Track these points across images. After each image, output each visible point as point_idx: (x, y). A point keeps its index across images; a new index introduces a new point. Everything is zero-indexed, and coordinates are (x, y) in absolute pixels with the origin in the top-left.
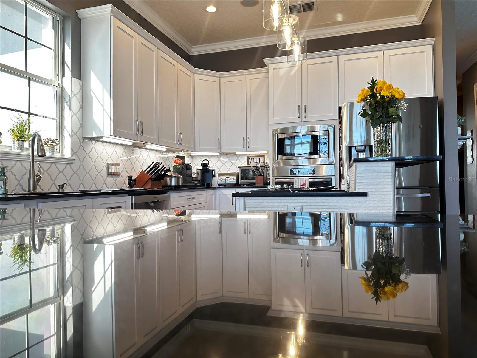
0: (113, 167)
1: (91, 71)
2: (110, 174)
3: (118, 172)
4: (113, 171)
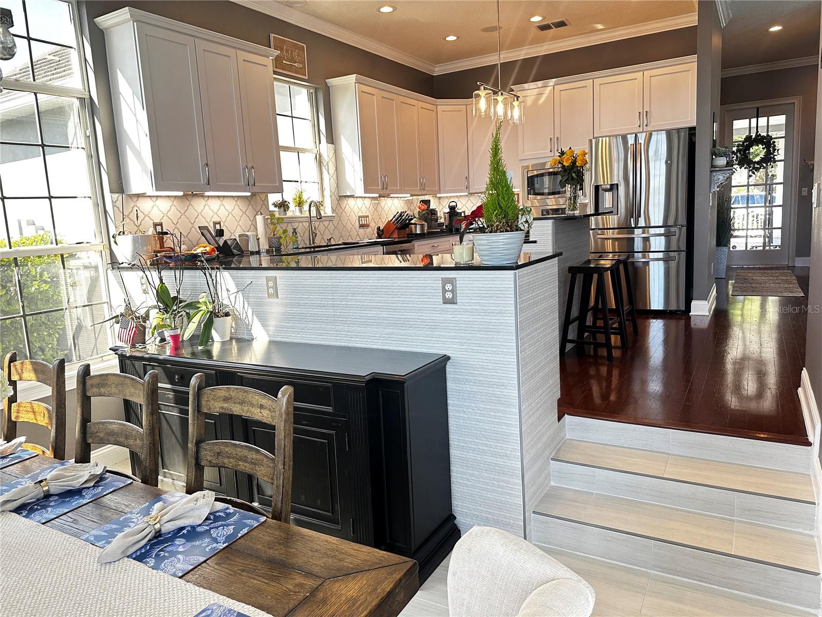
0: (363, 219)
1: (342, 137)
2: (362, 226)
3: (368, 223)
4: (363, 223)
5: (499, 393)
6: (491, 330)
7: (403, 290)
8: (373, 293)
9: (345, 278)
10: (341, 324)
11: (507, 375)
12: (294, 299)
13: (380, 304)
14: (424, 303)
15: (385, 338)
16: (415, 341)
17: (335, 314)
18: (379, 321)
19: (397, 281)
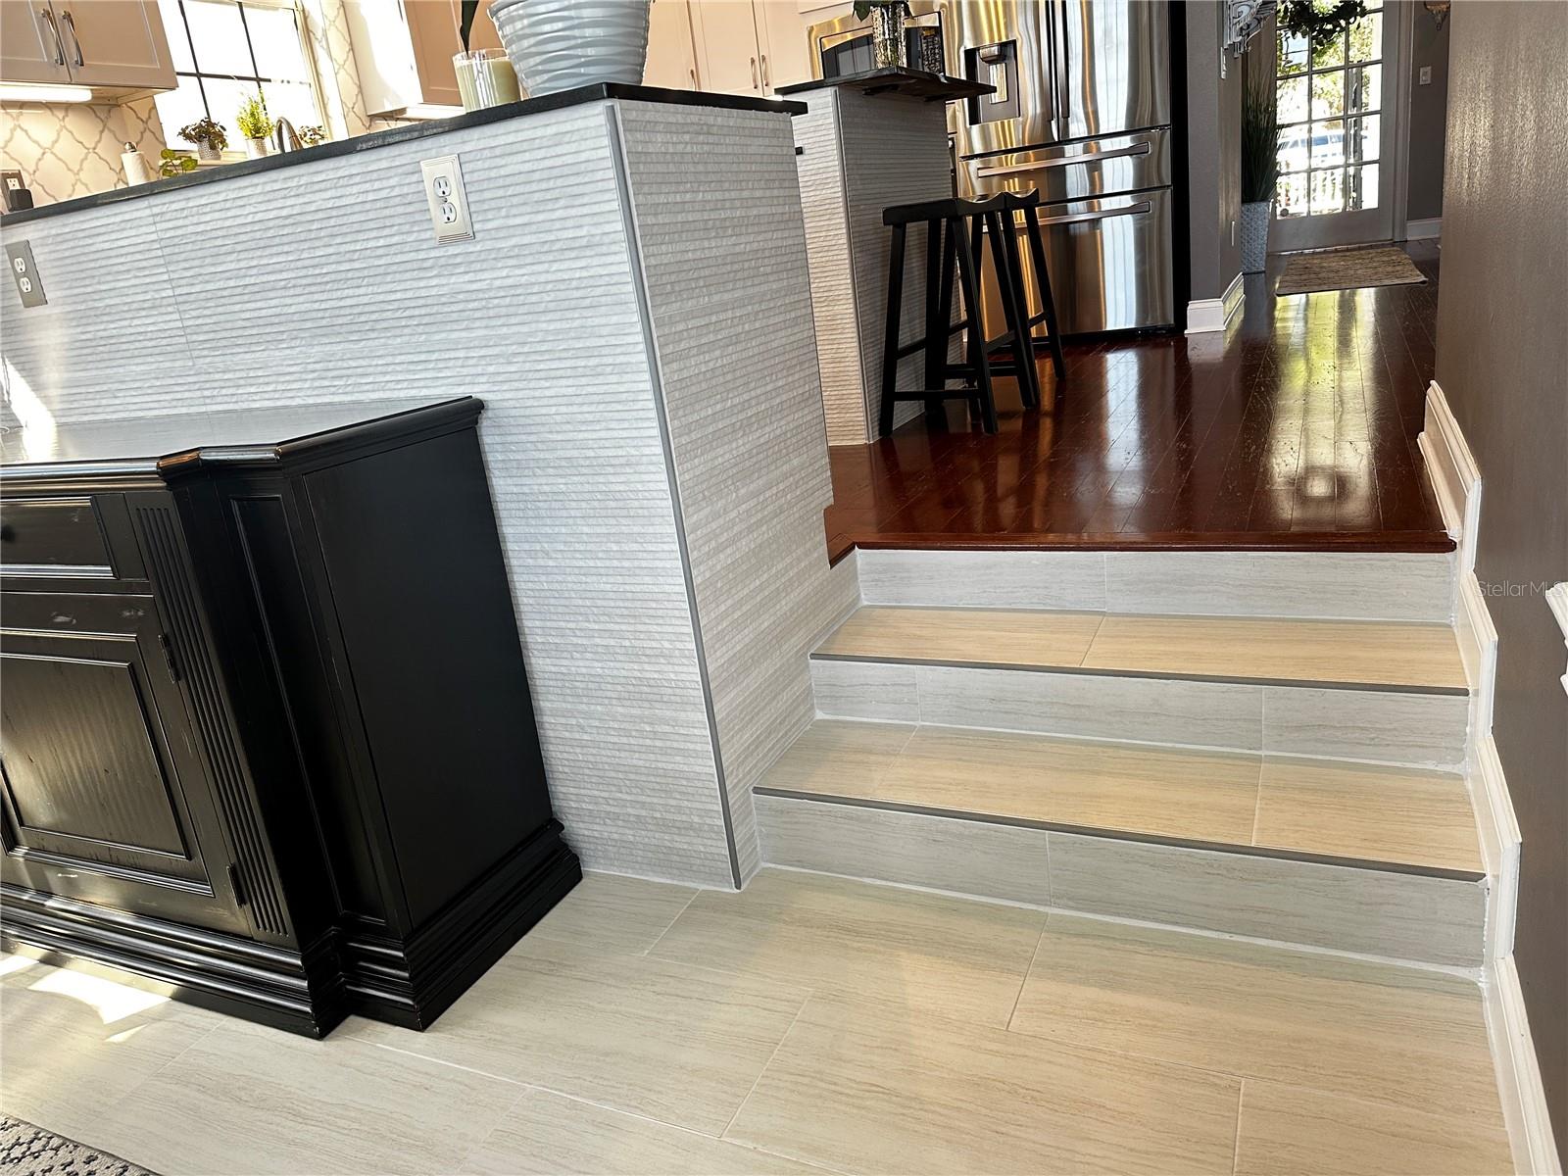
5: (622, 488)
6: (573, 303)
7: (332, 222)
8: (262, 243)
9: (185, 213)
10: (205, 353)
11: (635, 433)
12: (81, 298)
13: (285, 275)
14: (393, 250)
15: (315, 375)
16: (390, 369)
17: (187, 323)
18: (292, 326)
19: (312, 197)
